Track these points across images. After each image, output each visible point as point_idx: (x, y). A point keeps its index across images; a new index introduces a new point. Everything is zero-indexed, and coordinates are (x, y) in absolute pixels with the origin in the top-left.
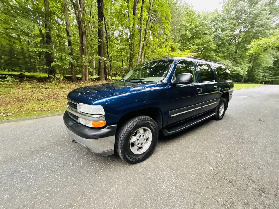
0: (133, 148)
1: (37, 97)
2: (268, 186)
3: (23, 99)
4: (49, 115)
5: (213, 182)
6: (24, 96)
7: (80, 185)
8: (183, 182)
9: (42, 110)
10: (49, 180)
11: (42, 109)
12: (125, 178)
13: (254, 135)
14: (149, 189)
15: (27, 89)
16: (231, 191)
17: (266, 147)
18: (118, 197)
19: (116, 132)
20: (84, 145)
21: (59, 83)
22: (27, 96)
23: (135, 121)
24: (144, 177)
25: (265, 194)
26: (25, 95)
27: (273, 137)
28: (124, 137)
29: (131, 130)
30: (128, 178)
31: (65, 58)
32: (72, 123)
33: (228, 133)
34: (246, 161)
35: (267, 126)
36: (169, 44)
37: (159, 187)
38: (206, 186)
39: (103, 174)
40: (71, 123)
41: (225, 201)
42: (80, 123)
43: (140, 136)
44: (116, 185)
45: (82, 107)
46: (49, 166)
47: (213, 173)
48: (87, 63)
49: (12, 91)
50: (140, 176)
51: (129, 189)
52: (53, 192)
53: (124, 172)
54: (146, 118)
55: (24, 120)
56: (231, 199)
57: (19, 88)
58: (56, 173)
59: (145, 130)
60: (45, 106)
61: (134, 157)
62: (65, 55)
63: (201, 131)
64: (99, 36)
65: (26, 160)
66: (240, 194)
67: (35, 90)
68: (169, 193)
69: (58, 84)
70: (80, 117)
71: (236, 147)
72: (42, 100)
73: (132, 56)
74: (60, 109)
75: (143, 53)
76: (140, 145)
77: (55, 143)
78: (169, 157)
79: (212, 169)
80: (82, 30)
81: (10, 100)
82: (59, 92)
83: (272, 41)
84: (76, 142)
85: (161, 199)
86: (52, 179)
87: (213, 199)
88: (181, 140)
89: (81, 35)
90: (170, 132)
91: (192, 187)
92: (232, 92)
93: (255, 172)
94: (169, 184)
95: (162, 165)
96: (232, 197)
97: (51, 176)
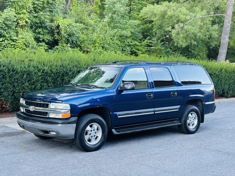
42: (49, 118)
70: (51, 113)
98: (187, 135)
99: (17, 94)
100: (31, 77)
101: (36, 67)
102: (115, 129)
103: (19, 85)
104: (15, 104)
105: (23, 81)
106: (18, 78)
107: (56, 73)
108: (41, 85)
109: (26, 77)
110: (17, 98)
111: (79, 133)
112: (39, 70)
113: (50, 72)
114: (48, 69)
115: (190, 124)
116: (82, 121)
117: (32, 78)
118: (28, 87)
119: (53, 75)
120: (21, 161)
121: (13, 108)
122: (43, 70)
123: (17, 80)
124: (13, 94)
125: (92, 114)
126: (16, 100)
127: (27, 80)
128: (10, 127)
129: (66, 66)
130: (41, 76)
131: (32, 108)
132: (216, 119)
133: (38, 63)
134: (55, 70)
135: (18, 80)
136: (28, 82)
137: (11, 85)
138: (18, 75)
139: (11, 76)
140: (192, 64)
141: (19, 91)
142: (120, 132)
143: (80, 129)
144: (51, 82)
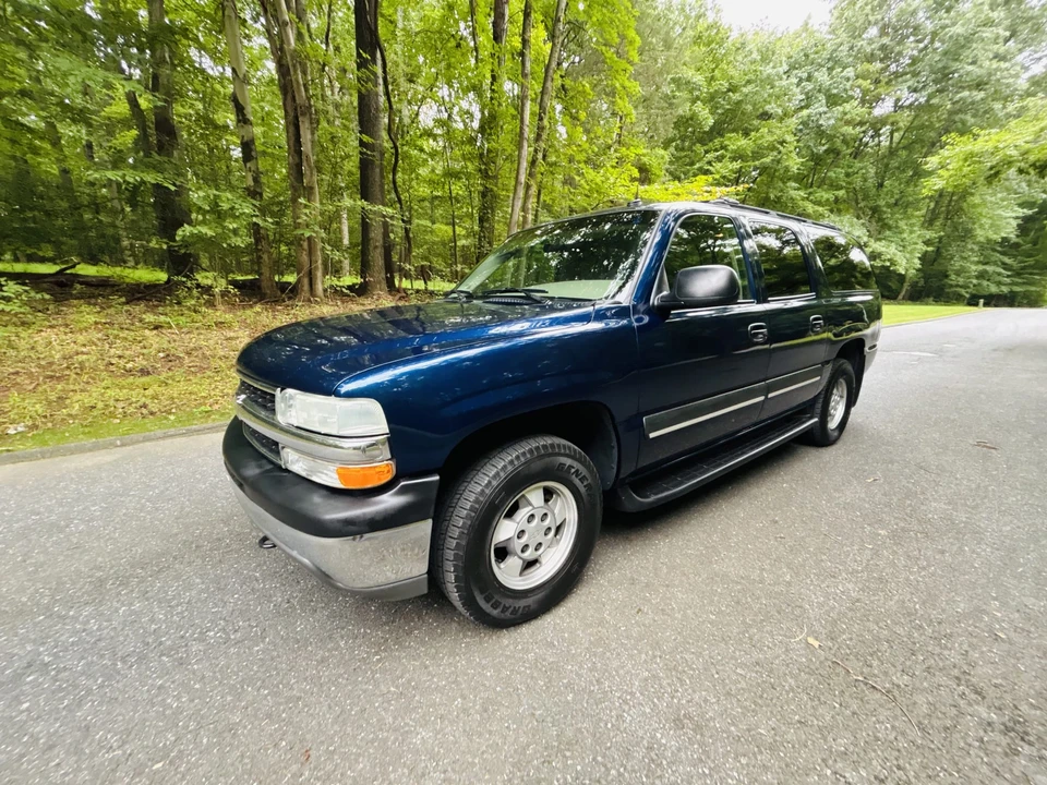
0: (502, 565)
1: (122, 362)
2: (1038, 712)
3: (68, 368)
4: (172, 431)
5: (822, 699)
6: (71, 357)
7: (289, 723)
8: (706, 701)
9: (144, 411)
10: (164, 700)
11: (145, 406)
12: (475, 688)
13: (966, 505)
14: (569, 733)
15: (86, 329)
16: (894, 734)
17: (1015, 550)
18: (445, 772)
19: (435, 506)
20: (306, 561)
21: (211, 304)
22: (85, 357)
23: (510, 458)
24: (550, 681)
25: (1030, 744)
26: (78, 354)
27: (1038, 512)
28: (469, 522)
29: (496, 497)
30: (484, 685)
31: (232, 208)
32: (257, 471)
33: (863, 495)
34: (943, 610)
35: (1009, 468)
36: (632, 153)
37: (609, 726)
38: (797, 717)
39: (384, 671)
40: (252, 471)
41: (876, 778)
42: (287, 470)
43: (532, 516)
44: (436, 719)
45: (297, 407)
46: (169, 643)
47: (821, 662)
48: (317, 228)
49: (25, 338)
50: (532, 678)
51: (490, 732)
52: (180, 751)
53: (469, 661)
54: (552, 446)
55: (72, 452)
56: (899, 768)
57: (51, 327)
58: (194, 672)
59: (549, 494)
60: (155, 397)
61: (508, 602)
62: (229, 196)
63: (763, 489)
64: (362, 123)
65: (75, 619)
66: (933, 746)
67: (115, 332)
68: (650, 748)
69: (204, 309)
70: (289, 447)
71: (900, 552)
72: (144, 372)
73: (489, 200)
74: (216, 407)
75: (534, 190)
76: (529, 555)
77: (192, 543)
78: (645, 598)
79: (816, 644)
80: (294, 97)
81: (17, 373)
82: (211, 342)
83: (1020, 142)
84: (275, 546)
85: (620, 774)
86: (178, 697)
87: (829, 772)
88: (686, 528)
89: (291, 118)
90: (648, 497)
91: (741, 721)
92: (875, 336)
93: (982, 652)
94: (648, 710)
95: (617, 629)
96: (901, 762)
97: (173, 682)
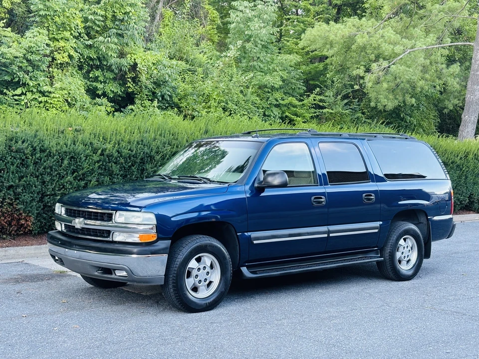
42: (113, 242)
70: (117, 232)
98: (396, 283)
99: (49, 198)
100: (79, 165)
101: (89, 143)
102: (248, 267)
103: (54, 180)
104: (44, 219)
105: (62, 171)
106: (53, 166)
107: (129, 157)
108: (97, 181)
109: (69, 164)
110: (50, 207)
111: (174, 273)
112: (95, 151)
113: (116, 154)
114: (113, 149)
115: (401, 260)
116: (181, 248)
117: (81, 166)
118: (71, 183)
119: (122, 161)
120: (55, 329)
121: (42, 227)
122: (102, 151)
123: (49, 170)
124: (42, 198)
125: (201, 236)
126: (48, 211)
127: (71, 169)
128: (34, 265)
129: (148, 143)
130: (98, 162)
131: (78, 223)
132: (455, 253)
133: (92, 136)
134: (127, 151)
135: (52, 171)
136: (73, 173)
137: (37, 179)
138: (53, 160)
139: (38, 162)
140: (406, 138)
141: (53, 192)
142: (257, 274)
143: (177, 264)
144: (118, 175)
